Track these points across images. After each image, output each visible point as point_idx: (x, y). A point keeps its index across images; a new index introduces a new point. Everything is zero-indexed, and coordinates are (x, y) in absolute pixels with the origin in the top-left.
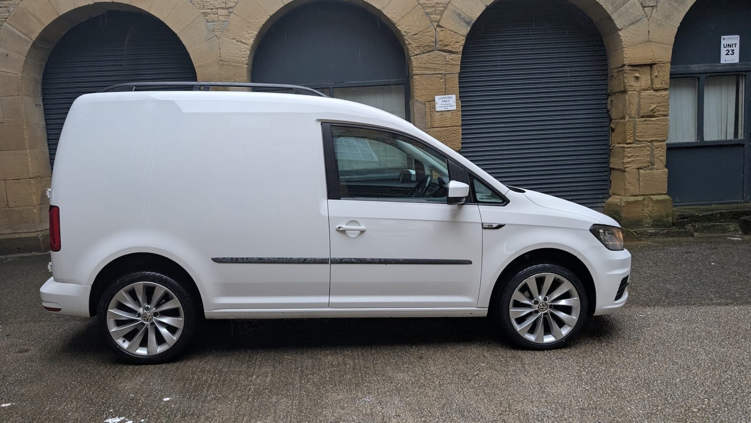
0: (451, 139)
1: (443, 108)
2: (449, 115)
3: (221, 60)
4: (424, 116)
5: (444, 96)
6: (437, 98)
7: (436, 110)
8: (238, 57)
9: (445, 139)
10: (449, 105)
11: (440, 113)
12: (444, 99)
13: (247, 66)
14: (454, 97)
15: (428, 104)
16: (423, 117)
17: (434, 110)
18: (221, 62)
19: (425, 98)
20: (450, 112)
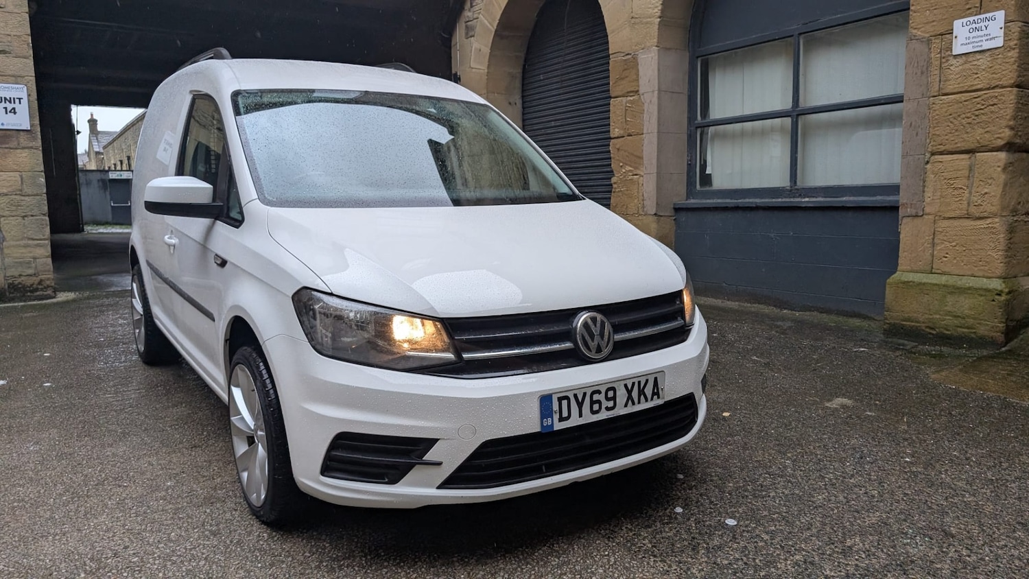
0: (983, 117)
1: (971, 45)
2: (983, 61)
3: (632, 18)
4: (924, 69)
5: (976, 18)
6: (957, 24)
7: (954, 54)
8: (650, 8)
9: (970, 120)
10: (984, 38)
11: (964, 57)
12: (974, 26)
13: (659, 20)
14: (1000, 15)
15: (936, 43)
16: (922, 73)
17: (949, 53)
18: (633, 20)
19: (932, 30)
20: (988, 54)
